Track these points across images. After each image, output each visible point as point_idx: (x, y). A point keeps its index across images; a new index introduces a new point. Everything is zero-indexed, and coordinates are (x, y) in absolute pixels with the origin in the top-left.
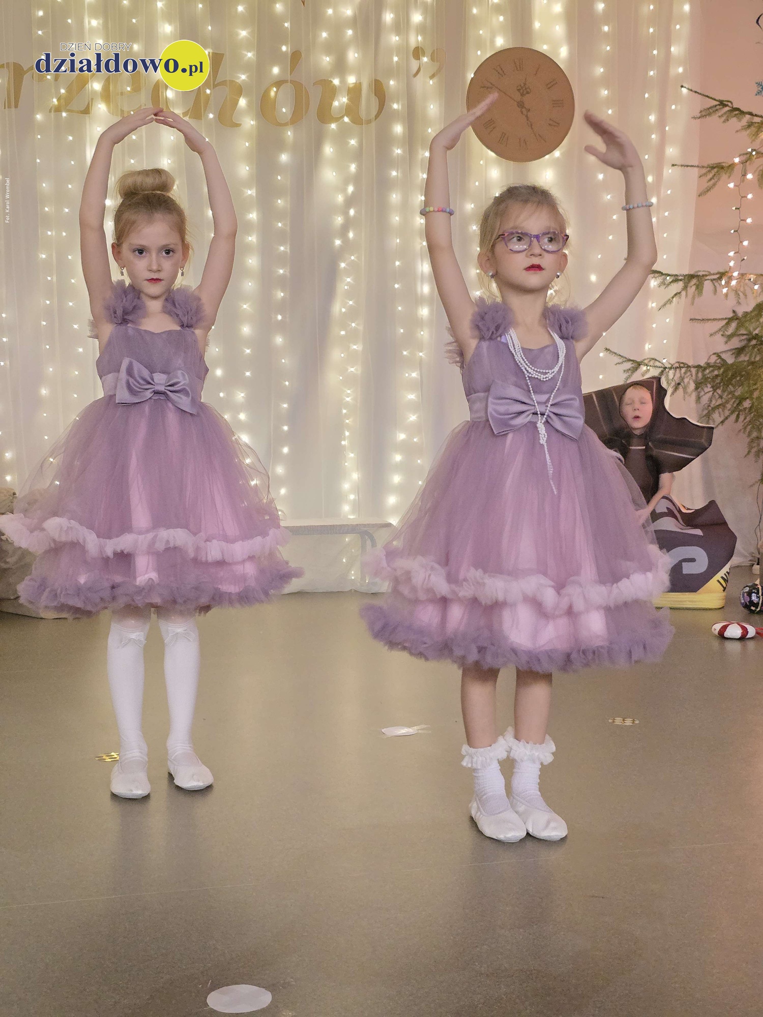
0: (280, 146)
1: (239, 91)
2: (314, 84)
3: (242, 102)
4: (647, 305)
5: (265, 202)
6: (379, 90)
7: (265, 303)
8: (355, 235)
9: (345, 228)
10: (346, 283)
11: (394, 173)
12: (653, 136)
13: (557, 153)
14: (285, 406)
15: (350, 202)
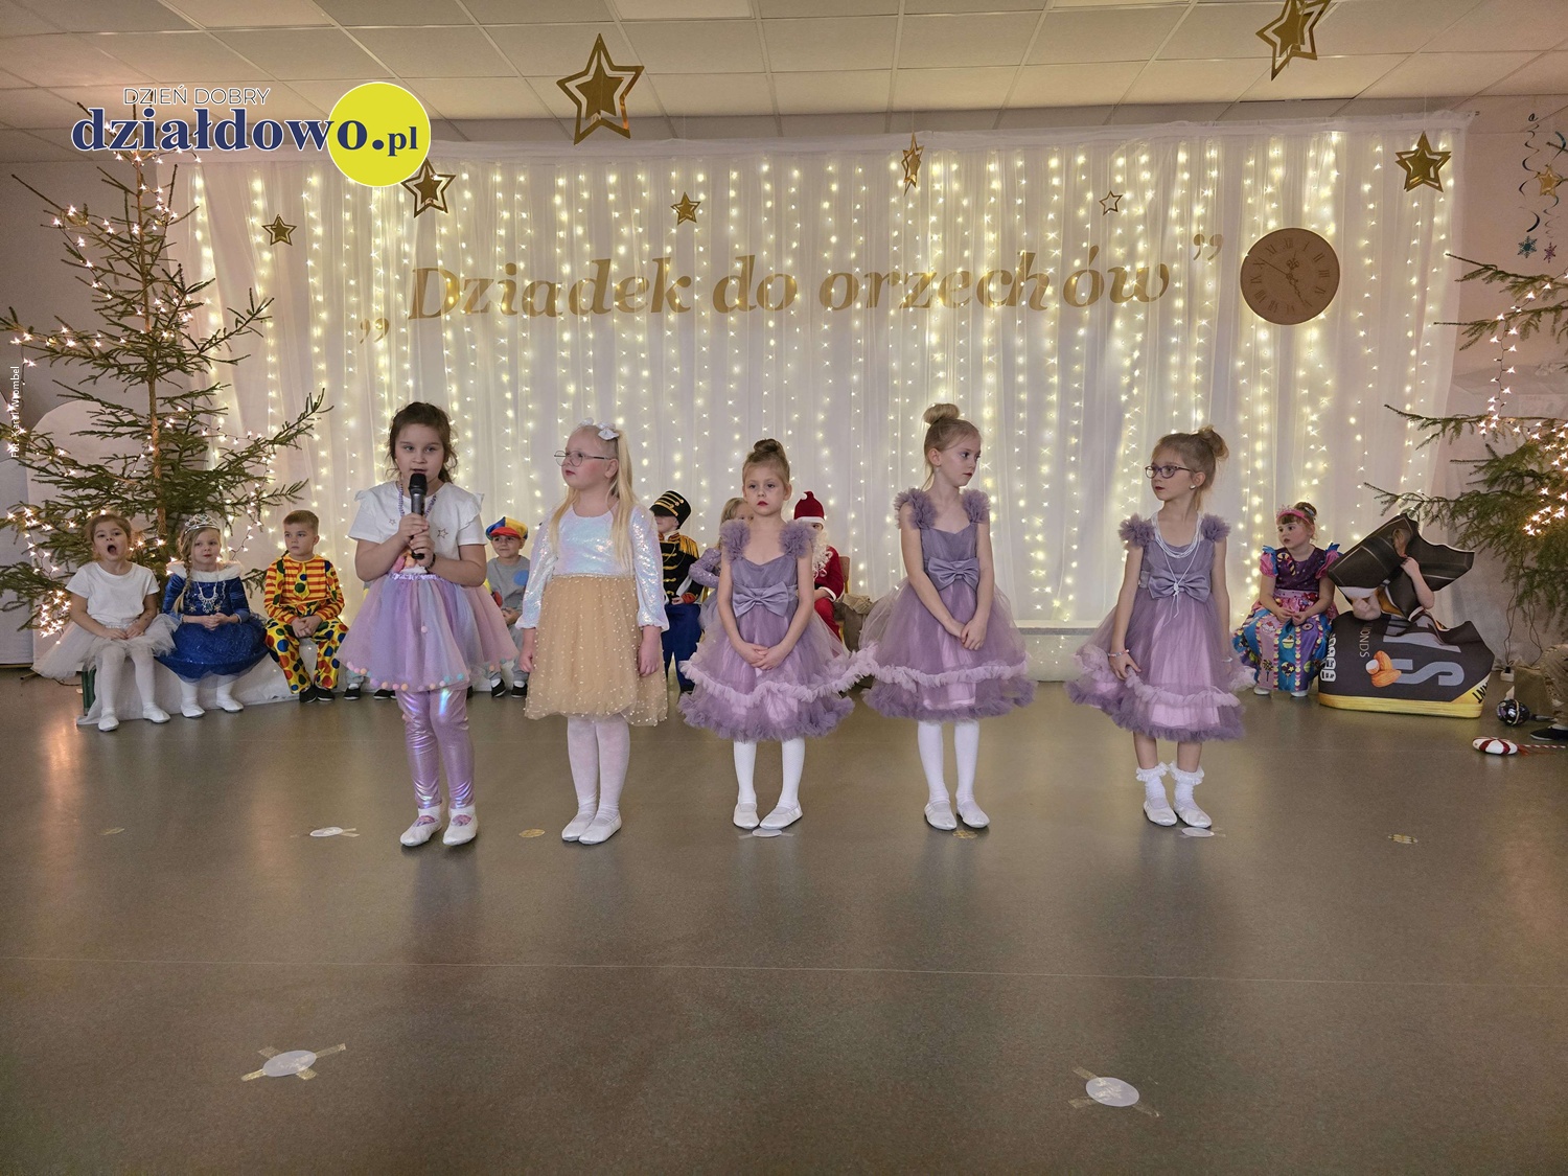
0: (1079, 323)
1: (1046, 281)
2: (1109, 271)
3: (1049, 290)
4: (1404, 443)
5: (1064, 369)
6: (1164, 273)
7: (1062, 447)
8: (1139, 391)
9: (1130, 386)
10: (1129, 430)
11: (1174, 340)
12: (1415, 297)
13: (1322, 316)
14: (1076, 529)
15: (1134, 366)
